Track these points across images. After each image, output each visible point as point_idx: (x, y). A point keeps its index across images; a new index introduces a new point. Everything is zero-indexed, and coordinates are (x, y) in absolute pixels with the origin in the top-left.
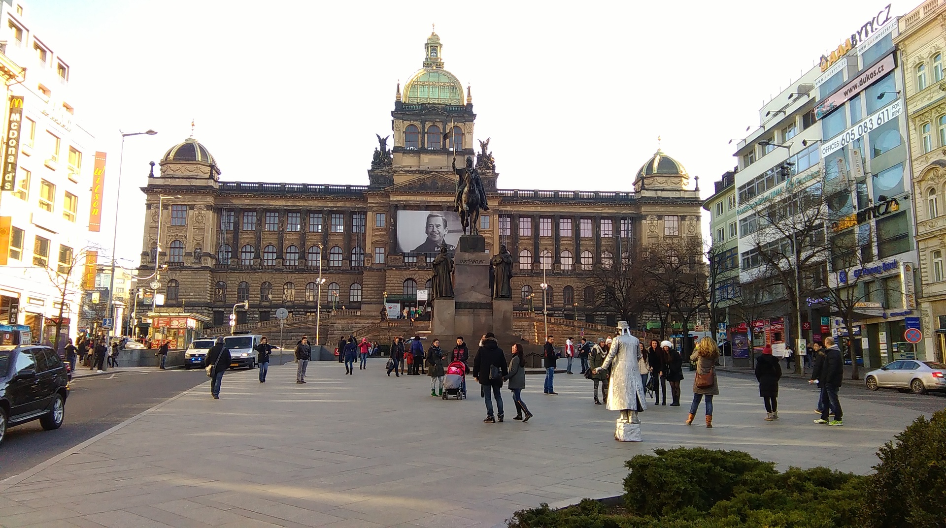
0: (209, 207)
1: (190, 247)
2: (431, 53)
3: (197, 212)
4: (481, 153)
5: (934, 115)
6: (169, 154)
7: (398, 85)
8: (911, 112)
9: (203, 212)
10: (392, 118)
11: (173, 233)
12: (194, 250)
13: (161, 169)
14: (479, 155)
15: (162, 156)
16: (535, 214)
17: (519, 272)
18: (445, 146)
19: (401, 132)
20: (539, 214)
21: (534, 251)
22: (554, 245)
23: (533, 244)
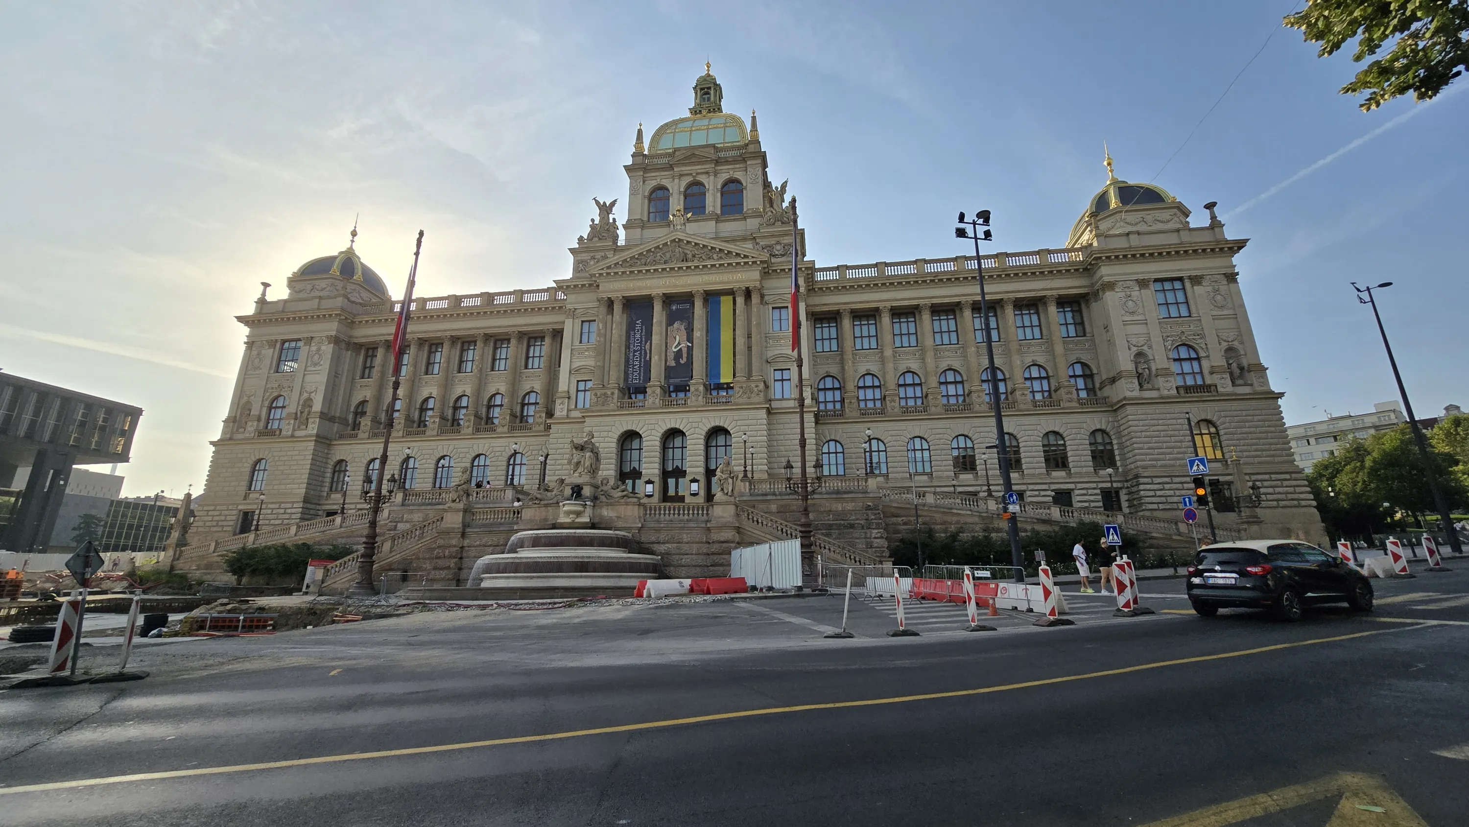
0: (331, 340)
1: (295, 406)
3: (314, 348)
7: (640, 132)
9: (322, 348)
11: (274, 384)
12: (300, 409)
14: (769, 211)
16: (881, 305)
17: (856, 414)
18: (711, 209)
19: (640, 196)
20: (888, 305)
21: (884, 373)
22: (923, 359)
23: (883, 361)
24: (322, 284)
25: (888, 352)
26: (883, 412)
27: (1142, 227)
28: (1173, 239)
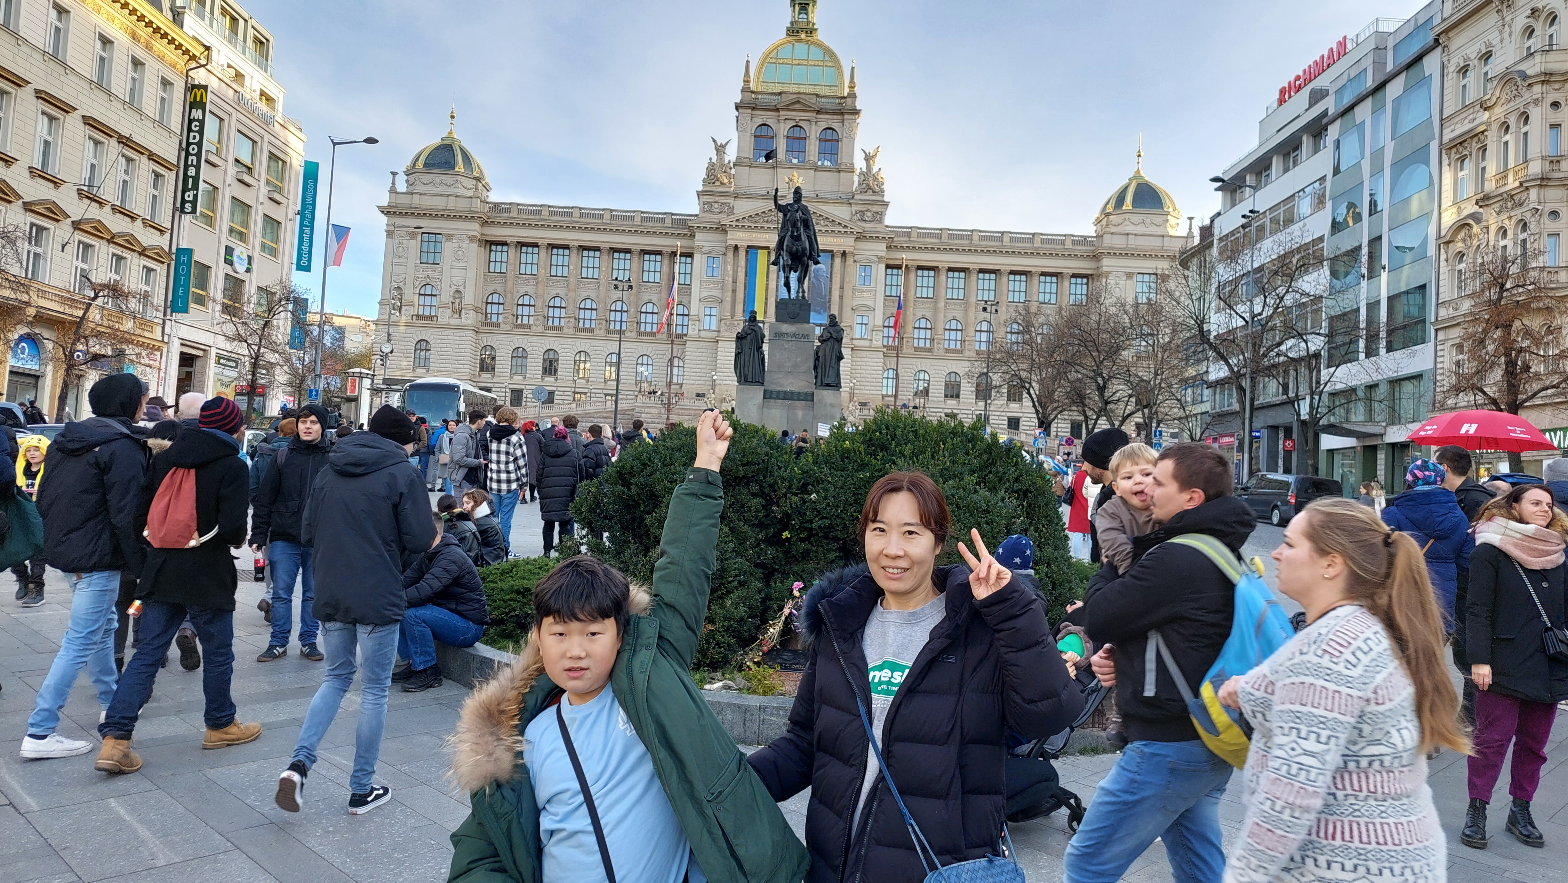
0: (472, 239)
1: (446, 297)
2: (800, 14)
3: (456, 246)
4: (864, 170)
5: (1475, 145)
6: (417, 159)
7: (748, 62)
8: (1446, 139)
9: (465, 245)
10: (737, 114)
11: (421, 274)
12: (451, 300)
13: (407, 181)
14: (862, 173)
15: (408, 162)
16: (940, 265)
17: (912, 351)
18: (812, 158)
19: (748, 134)
20: (947, 265)
21: (935, 321)
22: (966, 311)
23: (936, 309)
24: (449, 179)
25: (942, 304)
26: (930, 350)
27: (1140, 229)
28: (1156, 243)
